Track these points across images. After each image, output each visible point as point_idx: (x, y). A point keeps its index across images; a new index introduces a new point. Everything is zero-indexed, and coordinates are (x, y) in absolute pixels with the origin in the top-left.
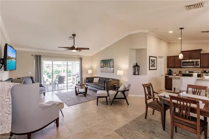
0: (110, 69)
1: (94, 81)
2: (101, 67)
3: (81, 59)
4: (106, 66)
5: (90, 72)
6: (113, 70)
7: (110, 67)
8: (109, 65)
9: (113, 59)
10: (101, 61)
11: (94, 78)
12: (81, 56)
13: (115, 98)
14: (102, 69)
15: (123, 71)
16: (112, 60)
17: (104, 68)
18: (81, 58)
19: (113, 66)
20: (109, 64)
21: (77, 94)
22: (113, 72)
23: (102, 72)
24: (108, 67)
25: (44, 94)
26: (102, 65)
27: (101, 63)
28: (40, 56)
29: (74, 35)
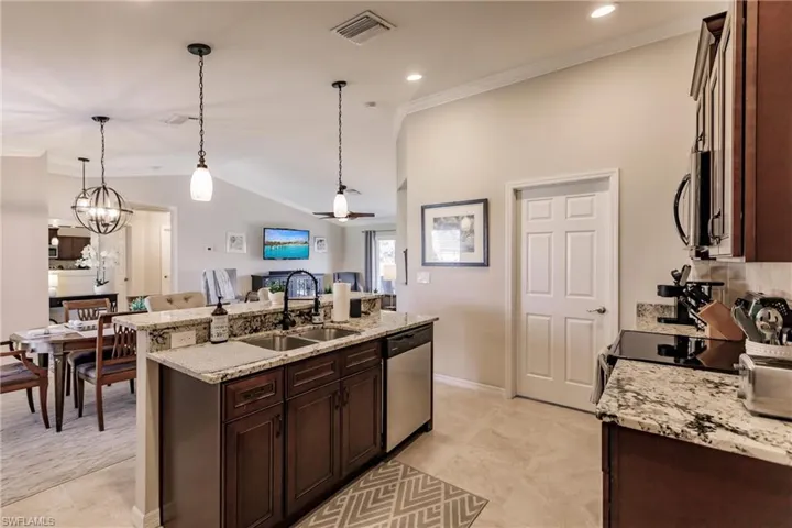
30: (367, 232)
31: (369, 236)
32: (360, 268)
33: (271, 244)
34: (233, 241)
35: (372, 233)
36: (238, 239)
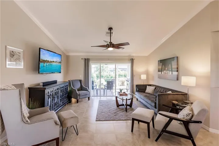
0: (172, 73)
1: (147, 91)
2: (159, 71)
3: (132, 61)
4: (166, 69)
5: (144, 77)
6: (178, 76)
7: (172, 71)
8: (170, 67)
9: (177, 57)
10: (158, 61)
11: (147, 86)
12: (133, 56)
13: (164, 130)
14: (160, 73)
15: (195, 78)
16: (176, 59)
17: (163, 72)
18: (133, 59)
19: (177, 68)
20: (170, 65)
21: (118, 105)
22: (177, 79)
23: (160, 77)
24: (169, 71)
25: (89, 98)
26: (160, 67)
27: (158, 64)
28: (88, 59)
29: (110, 29)
30: (85, 59)
32: (81, 77)
34: (12, 56)
35: (89, 60)
36: (17, 55)
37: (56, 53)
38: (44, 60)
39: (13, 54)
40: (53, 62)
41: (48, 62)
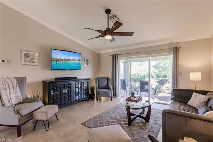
11: (194, 93)
18: (178, 48)
25: (112, 98)
30: (113, 56)
31: (114, 57)
32: (110, 75)
33: (57, 60)
34: (27, 57)
35: (116, 56)
36: (32, 56)
37: (73, 52)
38: (56, 59)
39: (28, 55)
40: (69, 60)
41: (62, 60)
